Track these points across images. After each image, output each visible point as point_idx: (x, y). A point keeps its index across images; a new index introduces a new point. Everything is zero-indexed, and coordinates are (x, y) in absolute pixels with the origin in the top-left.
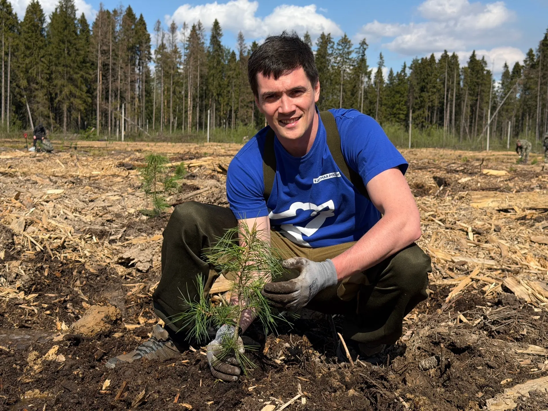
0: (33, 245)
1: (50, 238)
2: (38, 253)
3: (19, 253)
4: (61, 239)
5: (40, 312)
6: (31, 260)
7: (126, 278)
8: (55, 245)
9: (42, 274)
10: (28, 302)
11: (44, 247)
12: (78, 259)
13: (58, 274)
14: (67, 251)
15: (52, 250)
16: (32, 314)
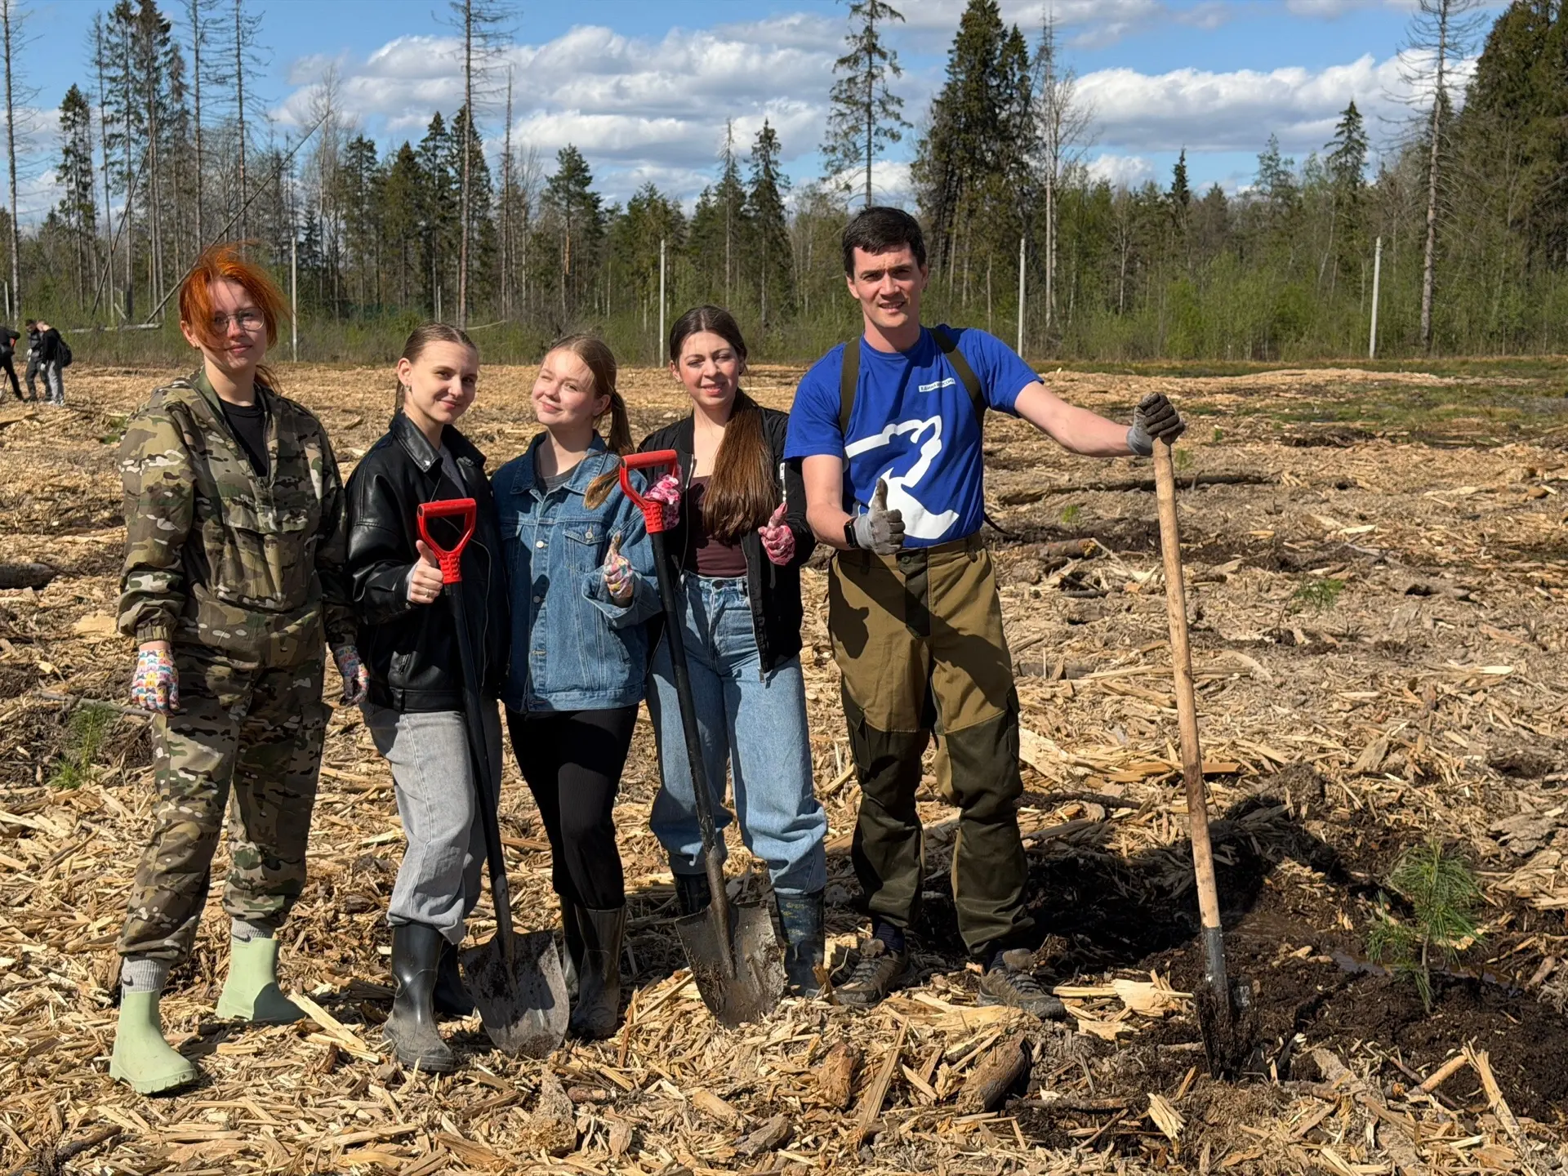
0: (1351, 801)
1: (1381, 789)
2: (1356, 812)
3: (1329, 809)
4: (1396, 791)
5: (1323, 897)
6: (1342, 822)
7: (1490, 862)
8: (1384, 801)
9: (1353, 844)
10: (1311, 881)
11: (1366, 804)
12: (1417, 825)
13: (1375, 846)
14: (1405, 811)
15: (1378, 809)
16: (1312, 897)
